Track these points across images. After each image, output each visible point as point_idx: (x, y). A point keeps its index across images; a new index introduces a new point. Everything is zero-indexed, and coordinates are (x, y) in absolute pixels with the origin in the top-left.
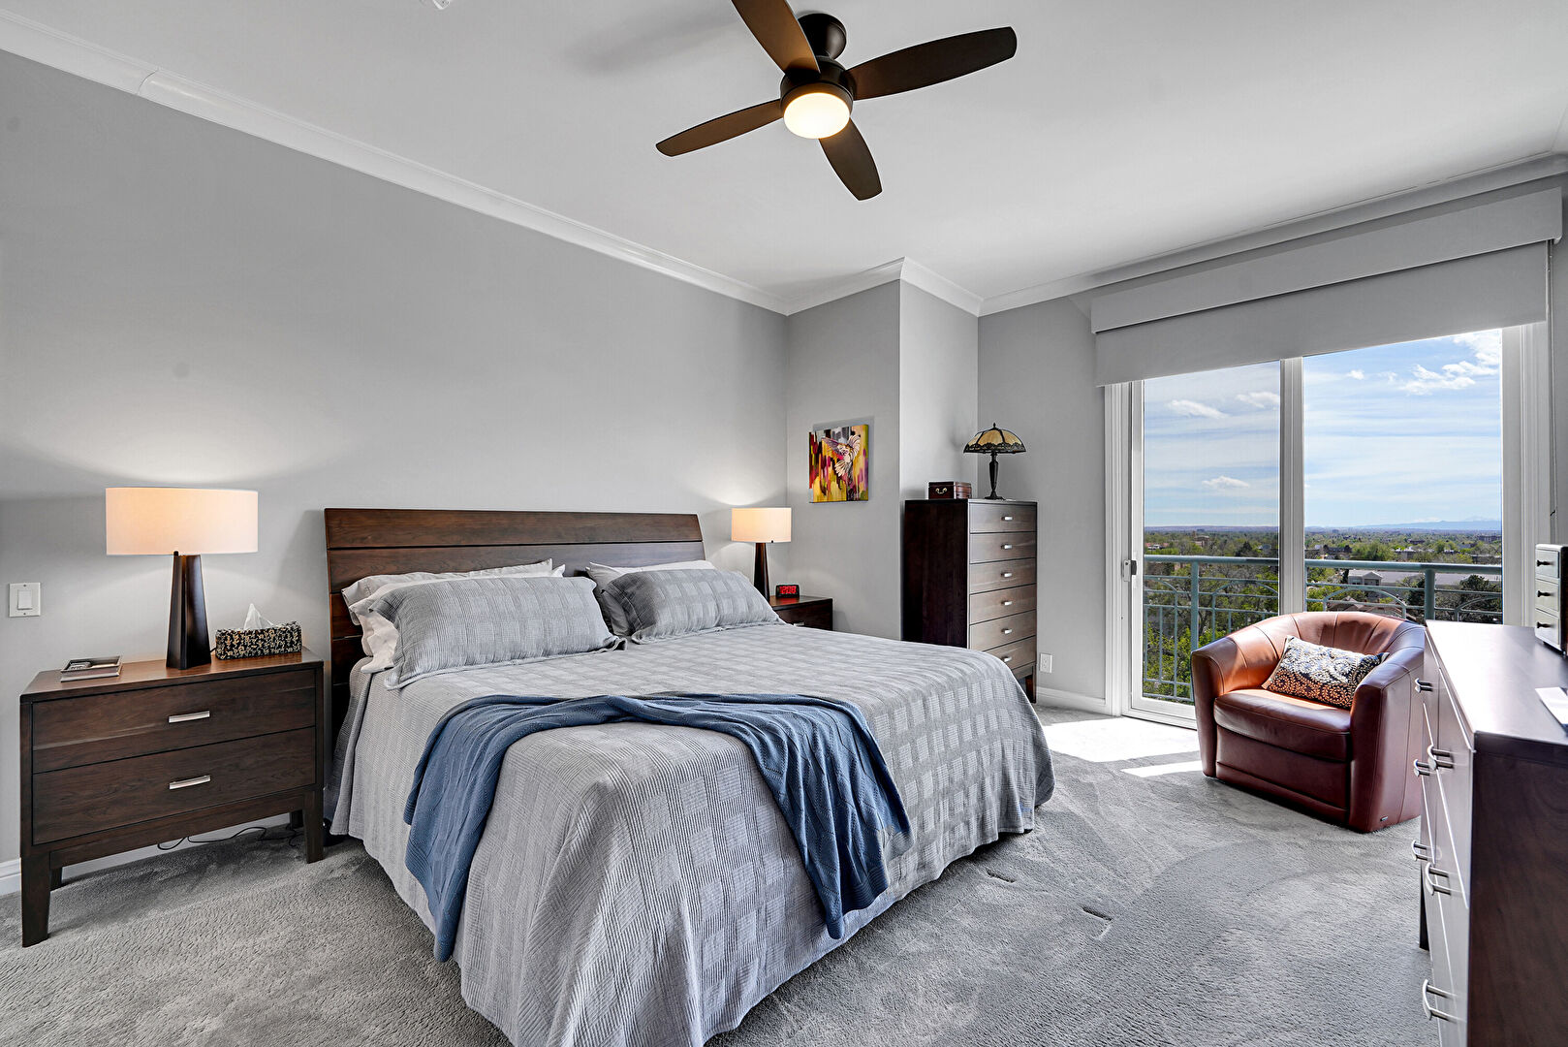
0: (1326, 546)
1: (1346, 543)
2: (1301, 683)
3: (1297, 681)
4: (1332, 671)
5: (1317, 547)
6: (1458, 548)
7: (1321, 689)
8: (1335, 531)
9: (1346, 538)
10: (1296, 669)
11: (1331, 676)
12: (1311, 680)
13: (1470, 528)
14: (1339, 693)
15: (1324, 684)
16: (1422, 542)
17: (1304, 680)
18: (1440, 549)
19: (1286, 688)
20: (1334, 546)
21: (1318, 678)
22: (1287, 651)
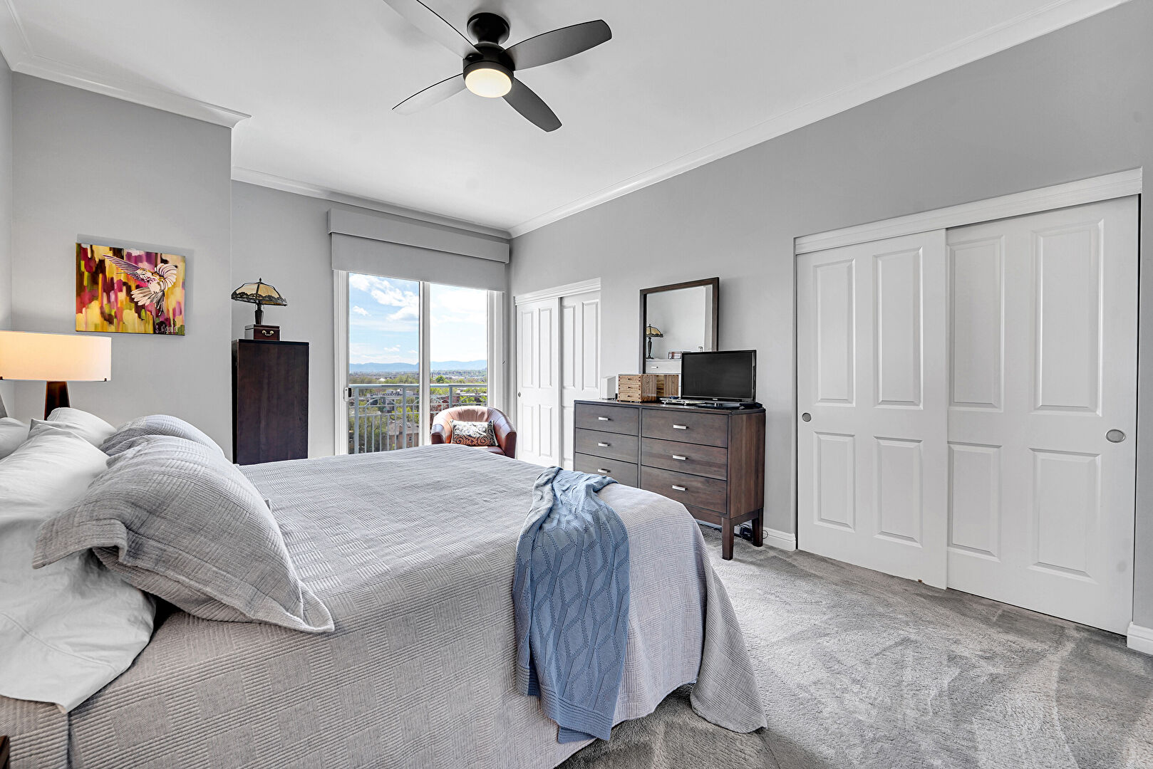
2: (469, 439)
3: (466, 439)
4: (478, 431)
7: (477, 440)
10: (464, 434)
11: (479, 434)
12: (472, 437)
14: (484, 440)
15: (478, 438)
19: (462, 443)
21: (475, 436)
22: (455, 426)
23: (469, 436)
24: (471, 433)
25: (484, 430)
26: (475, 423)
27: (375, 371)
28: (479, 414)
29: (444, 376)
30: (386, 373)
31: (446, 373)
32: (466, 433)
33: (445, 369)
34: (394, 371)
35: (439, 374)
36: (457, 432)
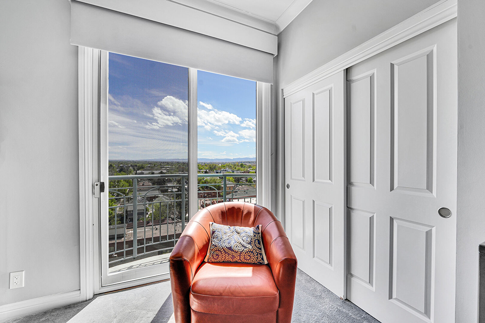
0: (131, 165)
1: (136, 164)
2: (229, 254)
3: (226, 253)
4: (242, 242)
5: (129, 165)
6: (158, 165)
7: (240, 256)
8: (133, 161)
9: (136, 163)
10: (224, 245)
11: (243, 246)
12: (233, 251)
13: (159, 161)
14: (249, 256)
15: (241, 252)
16: (151, 164)
17: (230, 252)
18: (155, 165)
19: (220, 259)
20: (133, 165)
21: (236, 249)
22: (213, 232)
23: (230, 248)
24: (233, 244)
25: (249, 240)
26: (238, 228)
27: (218, 161)
28: (245, 213)
29: (243, 164)
30: (222, 162)
31: (244, 162)
32: (226, 245)
33: (244, 161)
34: (225, 162)
35: (241, 163)
36: (215, 242)
